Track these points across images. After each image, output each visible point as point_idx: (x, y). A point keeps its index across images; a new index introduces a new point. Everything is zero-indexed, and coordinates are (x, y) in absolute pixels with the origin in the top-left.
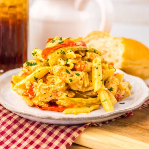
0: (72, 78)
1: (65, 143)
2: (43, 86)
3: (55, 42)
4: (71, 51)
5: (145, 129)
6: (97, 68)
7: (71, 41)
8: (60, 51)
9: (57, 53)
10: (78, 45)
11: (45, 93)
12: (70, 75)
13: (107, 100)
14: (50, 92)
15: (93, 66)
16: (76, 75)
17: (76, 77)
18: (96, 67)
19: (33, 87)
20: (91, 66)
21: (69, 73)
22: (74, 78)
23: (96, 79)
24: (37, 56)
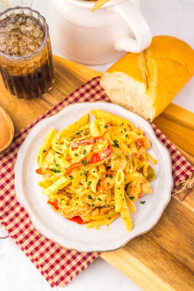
0: (94, 203)
1: (87, 260)
2: (67, 210)
3: (78, 157)
4: (94, 172)
5: (158, 245)
6: (119, 189)
7: (95, 153)
8: (83, 171)
9: (80, 175)
10: (103, 160)
11: (69, 214)
12: (92, 200)
13: (126, 218)
14: (73, 213)
15: (116, 186)
16: (98, 200)
17: (99, 202)
18: (119, 187)
19: (57, 203)
20: (114, 185)
21: (92, 199)
22: (96, 203)
23: (117, 199)
24: (60, 168)
